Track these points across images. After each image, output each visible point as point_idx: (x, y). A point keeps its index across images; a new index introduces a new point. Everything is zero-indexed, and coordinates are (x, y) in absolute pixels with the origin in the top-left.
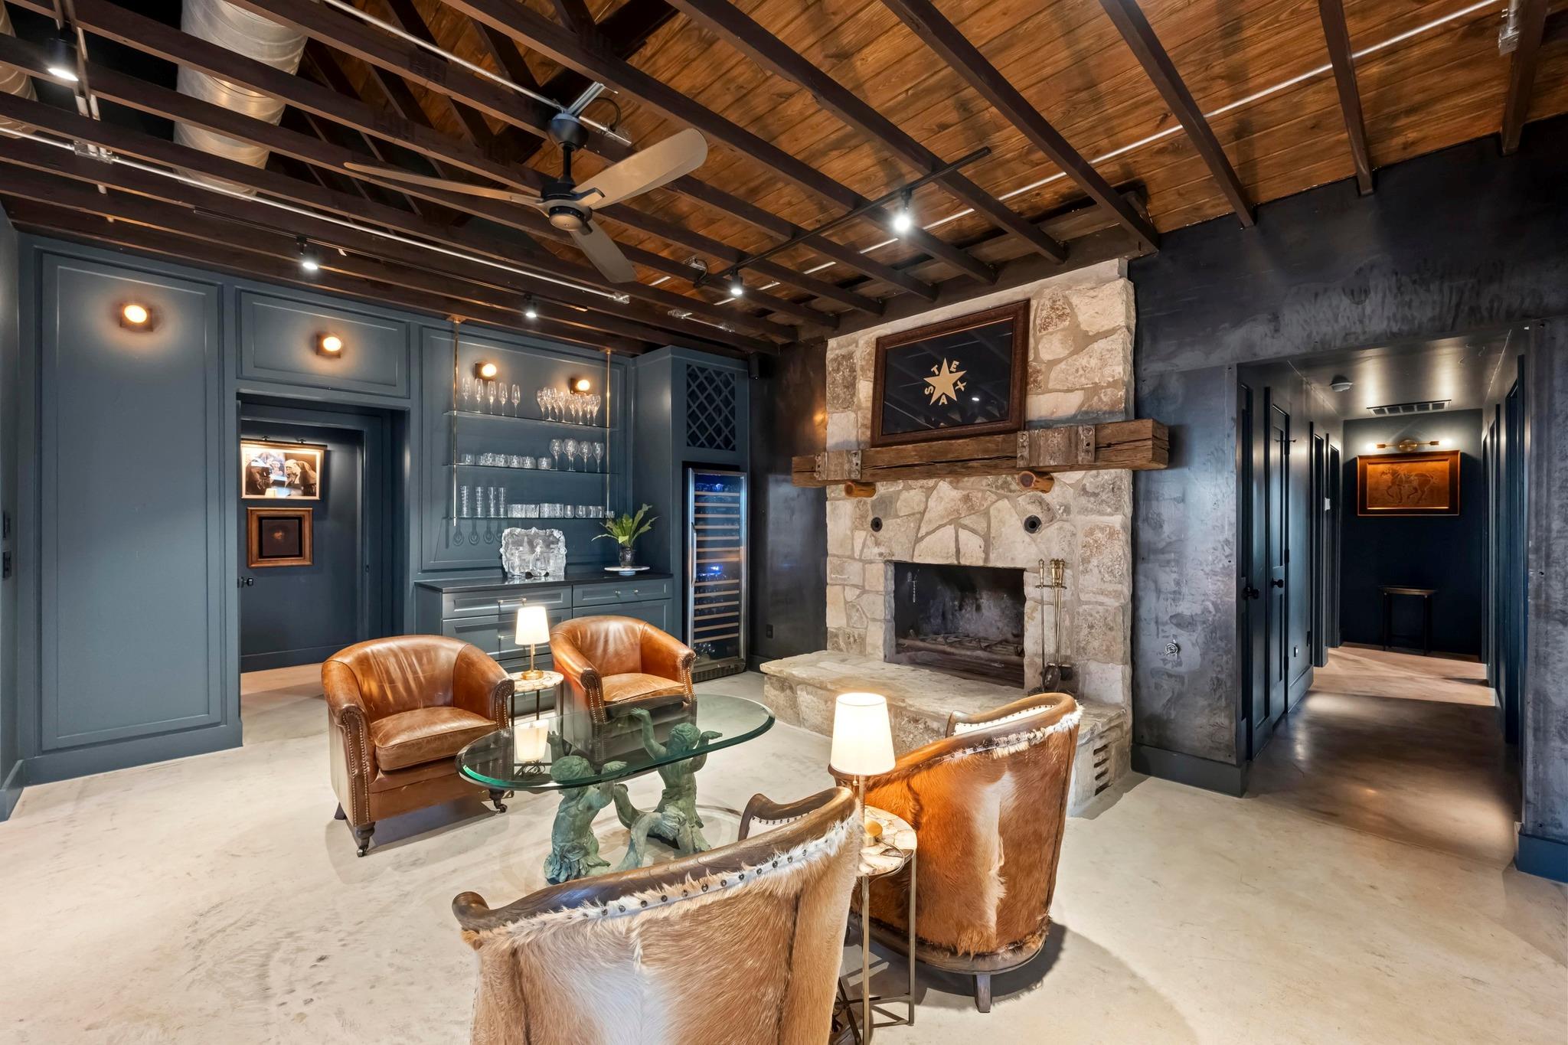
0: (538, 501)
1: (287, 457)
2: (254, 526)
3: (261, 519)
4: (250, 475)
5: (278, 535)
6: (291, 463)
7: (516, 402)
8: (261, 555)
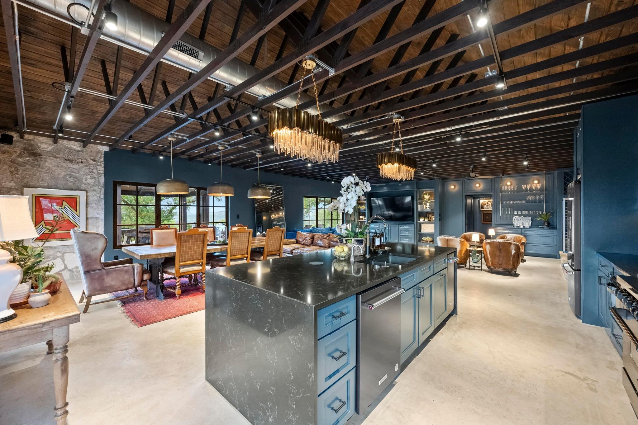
0: (521, 210)
1: (489, 201)
2: (483, 215)
3: (484, 214)
4: (482, 205)
5: (487, 217)
6: (489, 203)
7: (516, 189)
8: (484, 221)
